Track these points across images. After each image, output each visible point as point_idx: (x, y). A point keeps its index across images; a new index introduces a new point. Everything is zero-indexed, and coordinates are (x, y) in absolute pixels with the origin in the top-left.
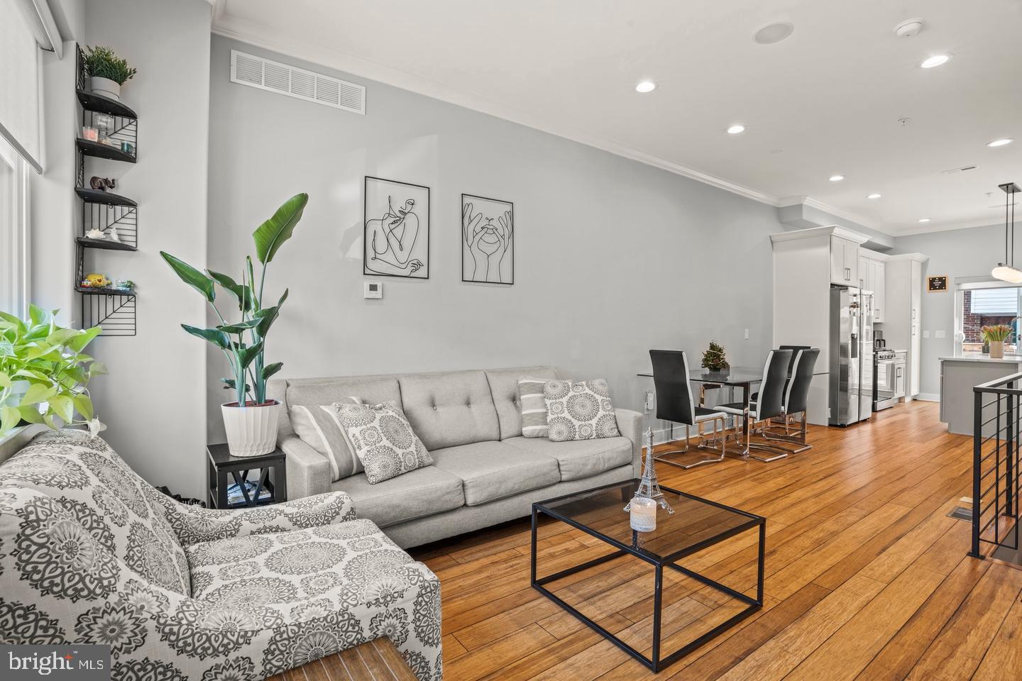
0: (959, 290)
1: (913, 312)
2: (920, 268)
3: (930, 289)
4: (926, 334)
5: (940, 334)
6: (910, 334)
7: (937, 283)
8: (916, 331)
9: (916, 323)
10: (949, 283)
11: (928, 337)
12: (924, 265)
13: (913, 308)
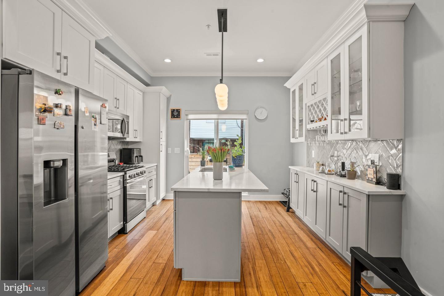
0: (187, 119)
1: (161, 133)
2: (166, 101)
3: (172, 118)
4: (170, 152)
5: (177, 150)
6: (159, 151)
7: (176, 113)
8: (163, 148)
9: (163, 142)
10: (182, 114)
11: (170, 153)
12: (168, 99)
13: (161, 131)
